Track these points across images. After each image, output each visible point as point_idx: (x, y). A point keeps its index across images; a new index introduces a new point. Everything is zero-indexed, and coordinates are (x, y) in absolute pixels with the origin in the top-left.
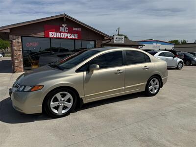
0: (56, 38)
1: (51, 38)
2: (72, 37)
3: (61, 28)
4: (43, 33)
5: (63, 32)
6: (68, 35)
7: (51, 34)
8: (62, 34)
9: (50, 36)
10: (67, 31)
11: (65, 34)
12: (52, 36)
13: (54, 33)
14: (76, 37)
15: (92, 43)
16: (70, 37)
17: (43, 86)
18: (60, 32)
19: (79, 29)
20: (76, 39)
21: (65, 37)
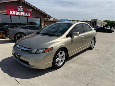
0: (15, 15)
1: (11, 15)
2: (26, 15)
3: (18, 8)
4: (5, 11)
5: (20, 11)
6: (24, 14)
7: (11, 12)
8: (19, 12)
9: (11, 13)
10: (23, 11)
11: (21, 12)
12: (12, 14)
13: (13, 11)
14: (29, 15)
15: (39, 19)
16: (25, 15)
17: (53, 48)
18: (18, 11)
19: (30, 10)
20: (29, 16)
21: (21, 15)
